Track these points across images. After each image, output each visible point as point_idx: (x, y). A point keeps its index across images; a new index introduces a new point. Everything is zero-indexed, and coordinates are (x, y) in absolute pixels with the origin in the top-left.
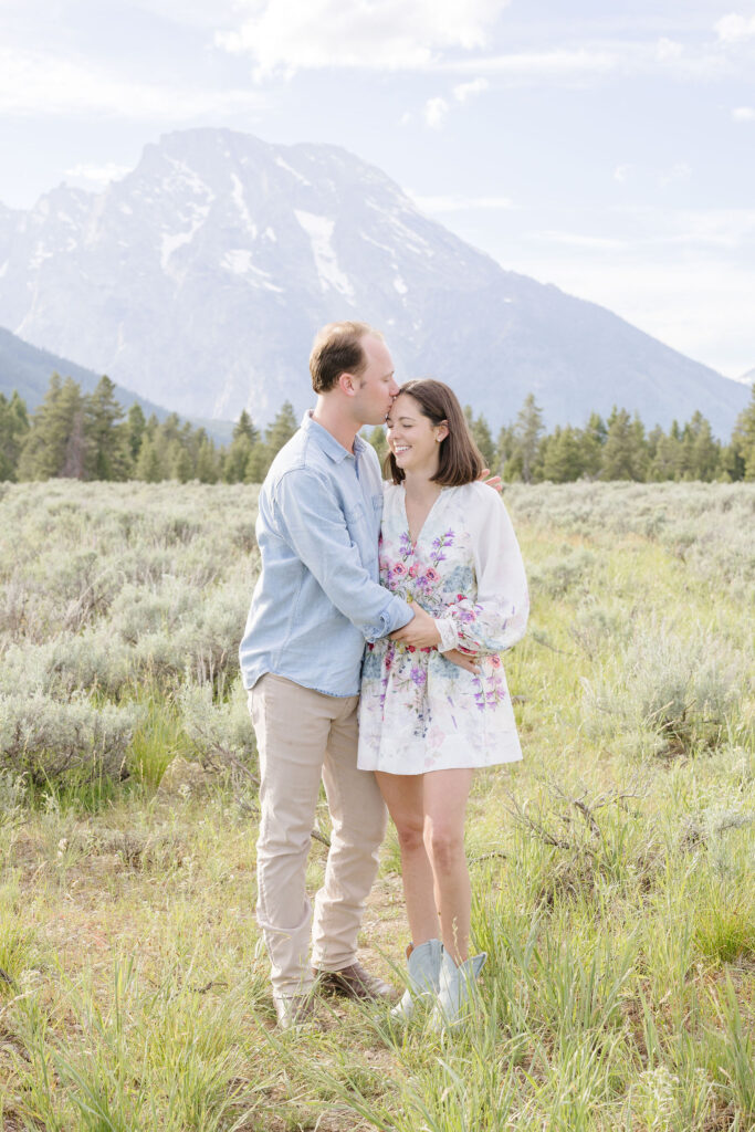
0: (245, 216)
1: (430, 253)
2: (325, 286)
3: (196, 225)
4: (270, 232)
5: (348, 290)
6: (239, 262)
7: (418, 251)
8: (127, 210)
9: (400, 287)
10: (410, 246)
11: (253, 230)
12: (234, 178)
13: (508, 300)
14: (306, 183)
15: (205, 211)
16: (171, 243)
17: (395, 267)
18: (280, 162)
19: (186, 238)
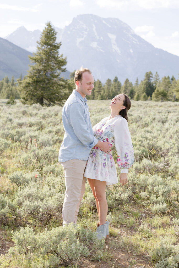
0: (96, 34)
1: (138, 43)
2: (114, 51)
3: (85, 36)
4: (102, 38)
5: (119, 51)
6: (95, 45)
7: (135, 43)
8: (69, 32)
9: (131, 51)
10: (134, 42)
11: (98, 37)
12: (94, 25)
13: (157, 54)
14: (110, 27)
15: (87, 33)
16: (79, 40)
17: (130, 46)
18: (104, 22)
19: (83, 39)
